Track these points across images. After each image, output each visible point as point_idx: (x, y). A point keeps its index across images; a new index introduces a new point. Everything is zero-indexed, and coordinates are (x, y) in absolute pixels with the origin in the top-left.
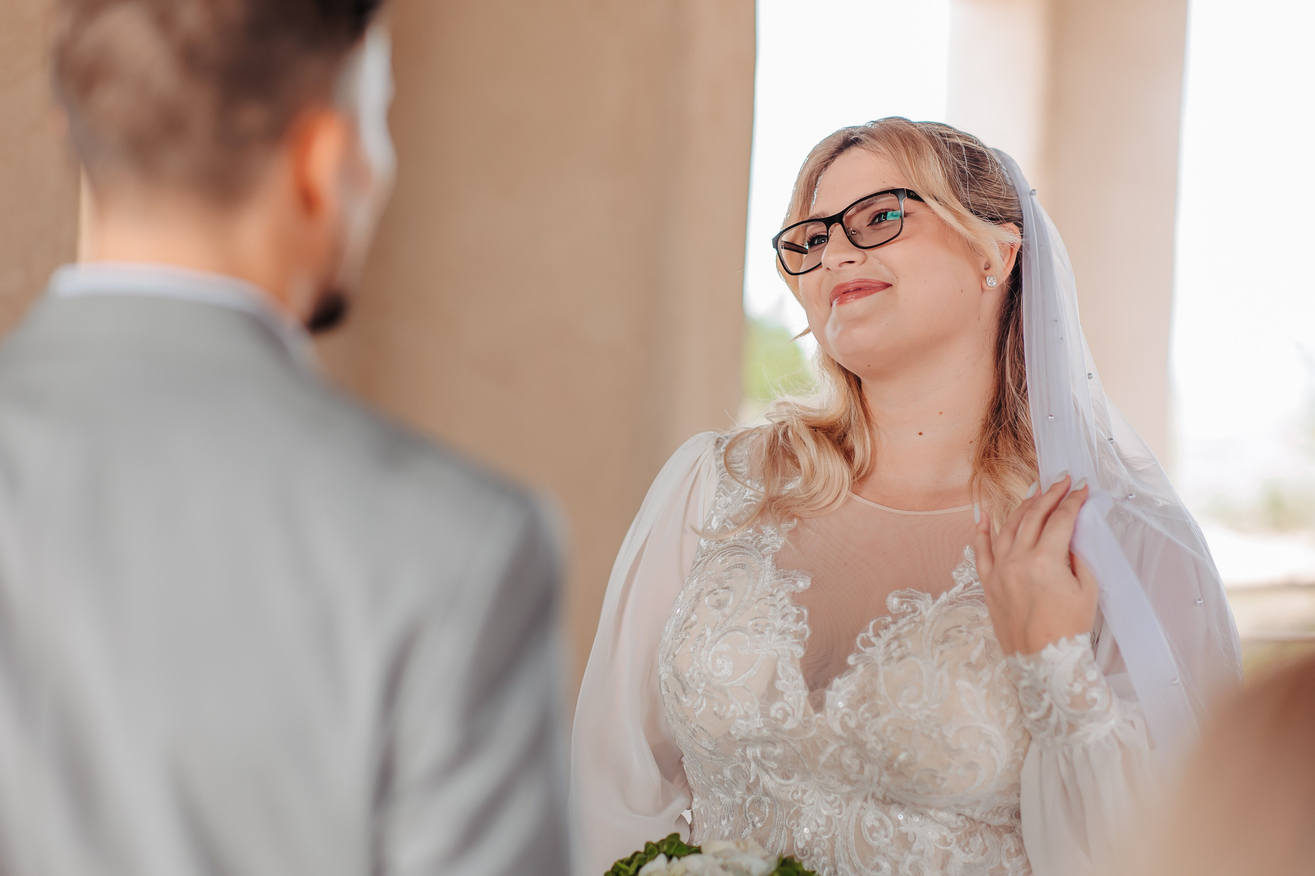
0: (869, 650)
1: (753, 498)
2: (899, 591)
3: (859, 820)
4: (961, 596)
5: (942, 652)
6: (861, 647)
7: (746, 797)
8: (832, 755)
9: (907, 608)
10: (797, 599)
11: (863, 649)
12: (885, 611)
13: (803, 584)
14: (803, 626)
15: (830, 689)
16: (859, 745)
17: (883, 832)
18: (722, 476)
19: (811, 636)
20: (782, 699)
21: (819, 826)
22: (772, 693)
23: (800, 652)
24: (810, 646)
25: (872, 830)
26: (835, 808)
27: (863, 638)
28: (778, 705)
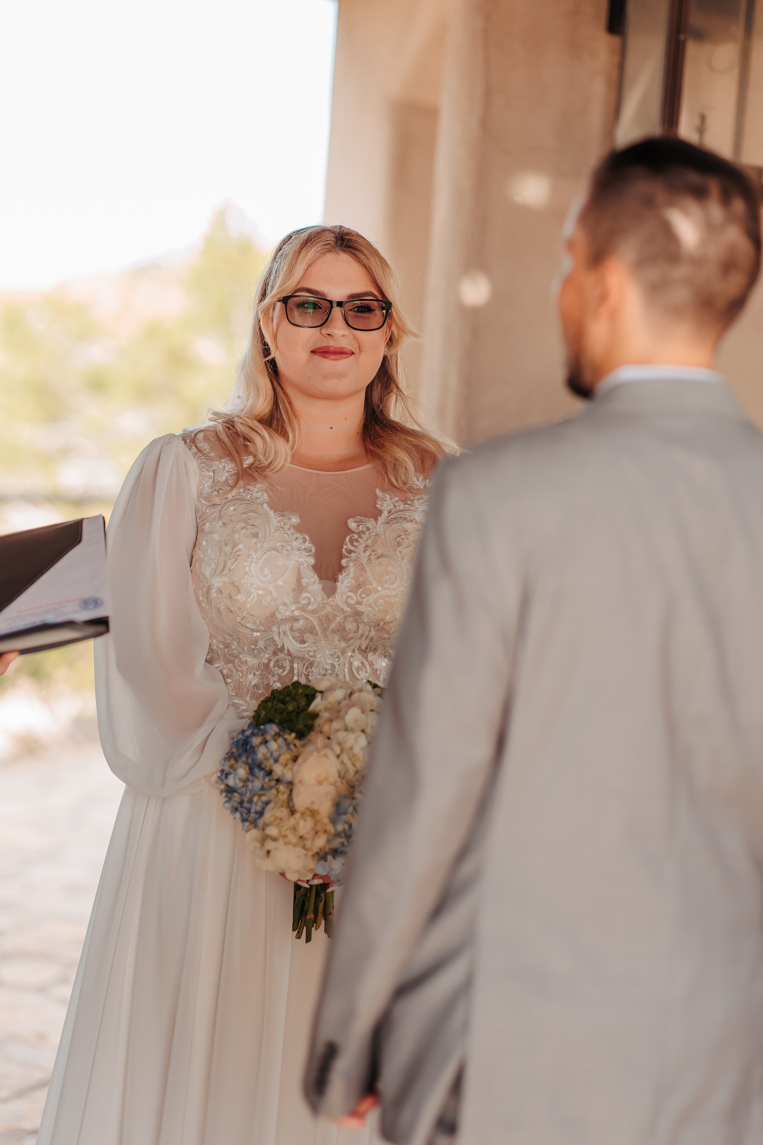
0: (353, 555)
1: (232, 470)
2: (352, 519)
3: (351, 664)
4: (390, 518)
5: (400, 552)
6: (347, 555)
7: (272, 658)
8: (339, 623)
9: (363, 528)
10: (298, 529)
11: (349, 555)
12: (351, 532)
13: (295, 520)
14: (308, 545)
15: (338, 582)
16: (358, 614)
17: (364, 670)
18: (200, 458)
19: (316, 550)
20: (307, 591)
21: (327, 670)
22: (300, 588)
23: (312, 561)
24: (318, 556)
25: (358, 669)
26: (335, 658)
27: (345, 549)
28: (304, 595)
